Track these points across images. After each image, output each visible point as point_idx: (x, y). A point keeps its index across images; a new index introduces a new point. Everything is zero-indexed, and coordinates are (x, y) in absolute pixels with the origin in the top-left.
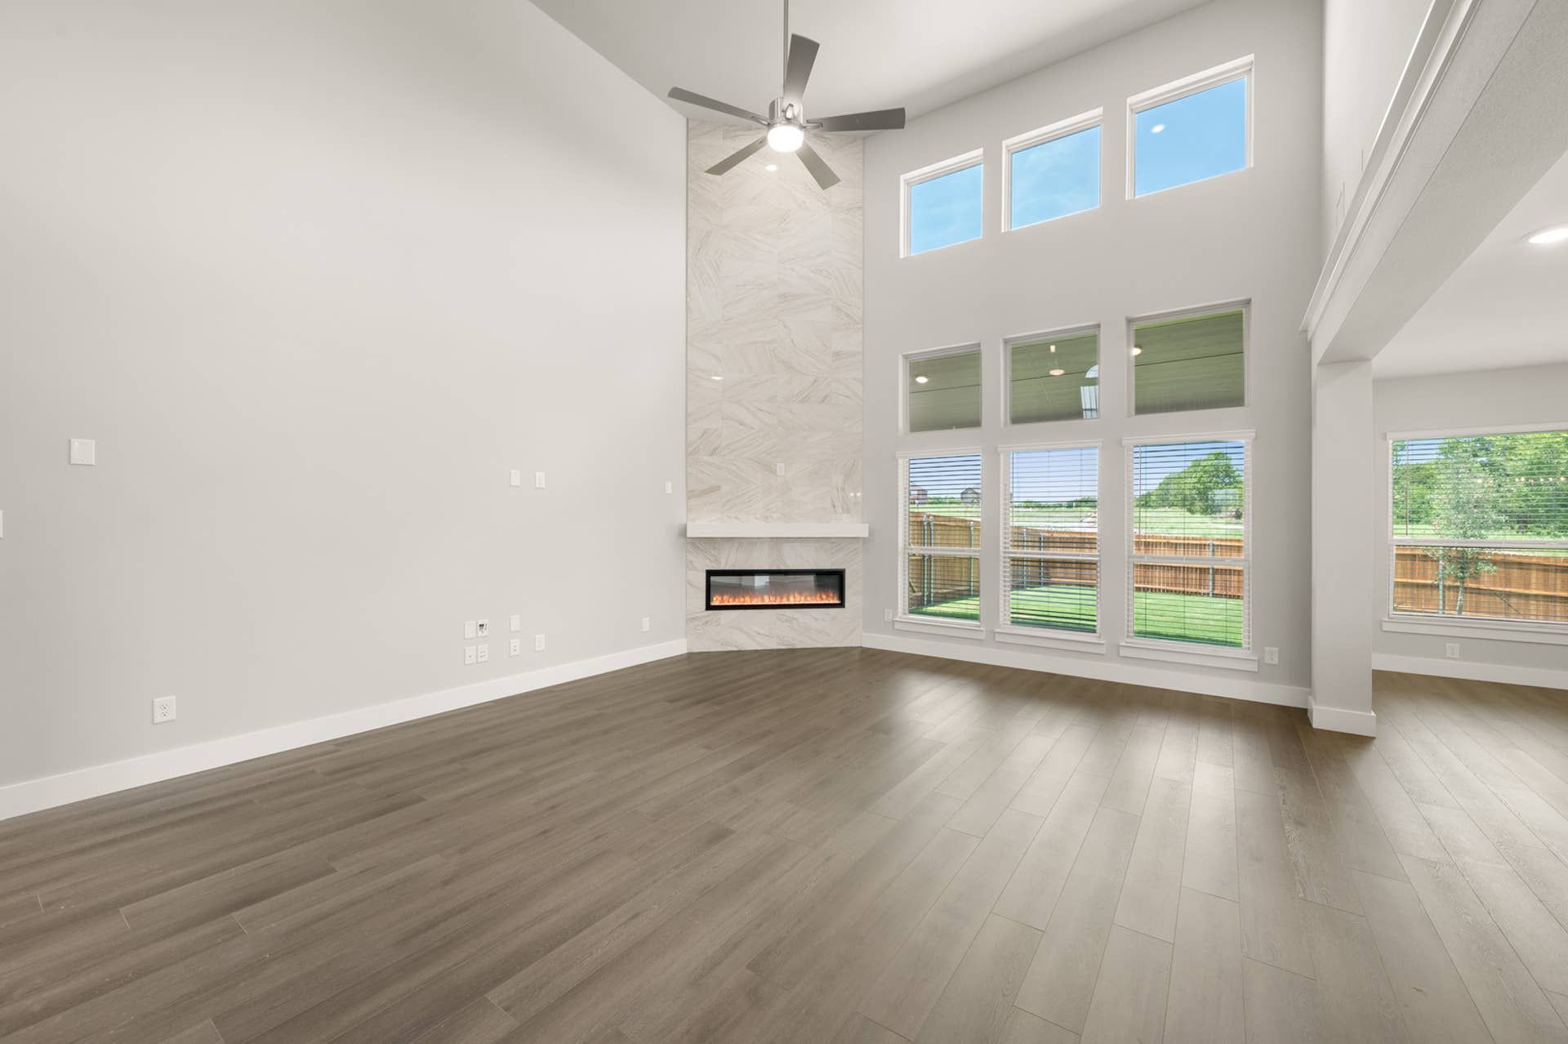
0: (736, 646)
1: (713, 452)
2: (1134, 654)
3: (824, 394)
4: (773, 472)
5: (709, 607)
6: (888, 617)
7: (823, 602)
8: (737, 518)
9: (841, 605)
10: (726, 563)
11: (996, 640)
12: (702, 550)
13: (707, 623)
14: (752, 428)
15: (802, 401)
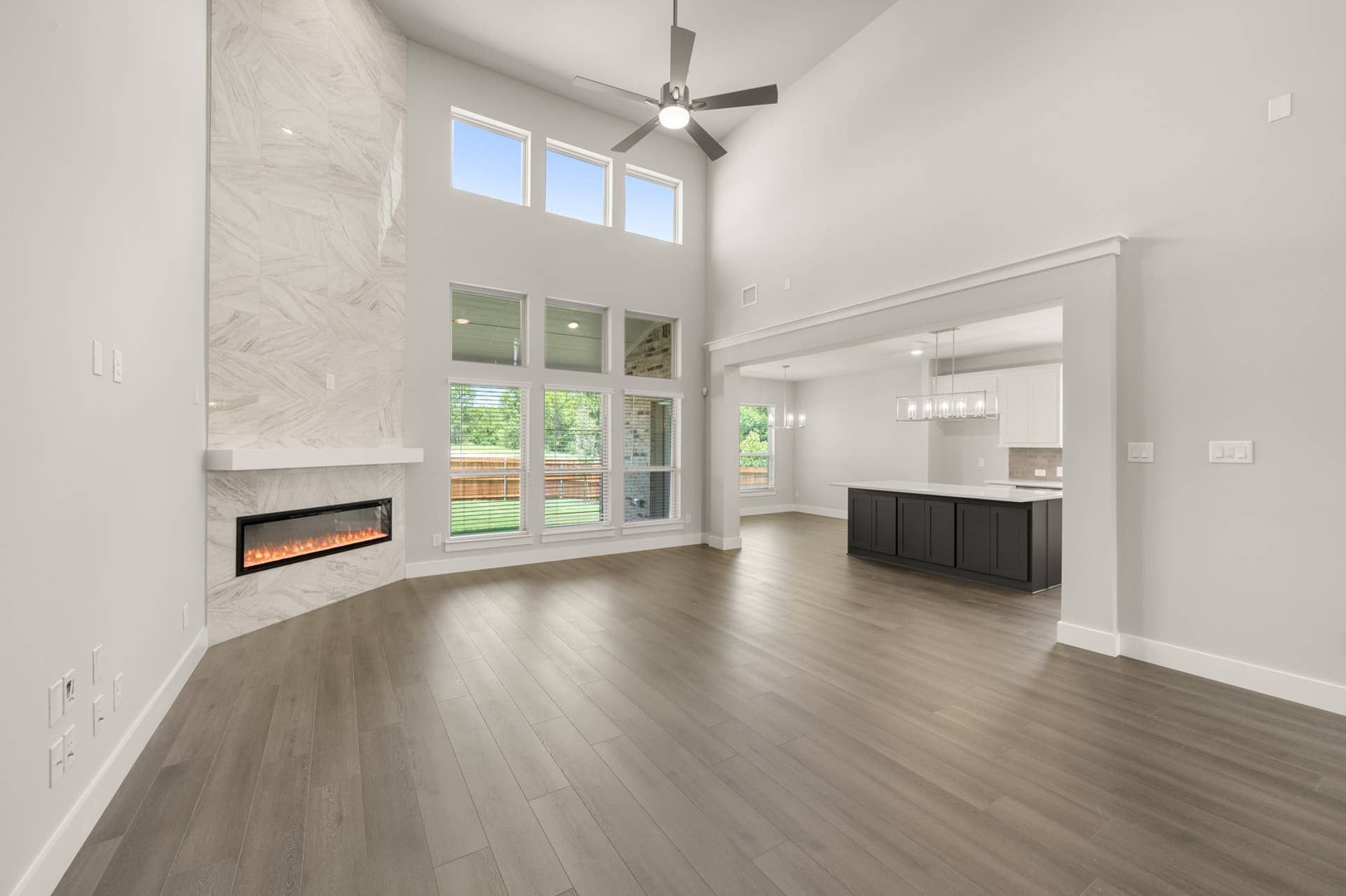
0: (279, 617)
1: (247, 348)
2: (632, 532)
3: (374, 300)
4: (323, 384)
5: (241, 570)
6: (437, 540)
7: (362, 540)
8: (278, 442)
9: (389, 538)
10: (264, 507)
11: (543, 542)
12: (230, 489)
13: (238, 594)
14: (299, 324)
15: (352, 303)
